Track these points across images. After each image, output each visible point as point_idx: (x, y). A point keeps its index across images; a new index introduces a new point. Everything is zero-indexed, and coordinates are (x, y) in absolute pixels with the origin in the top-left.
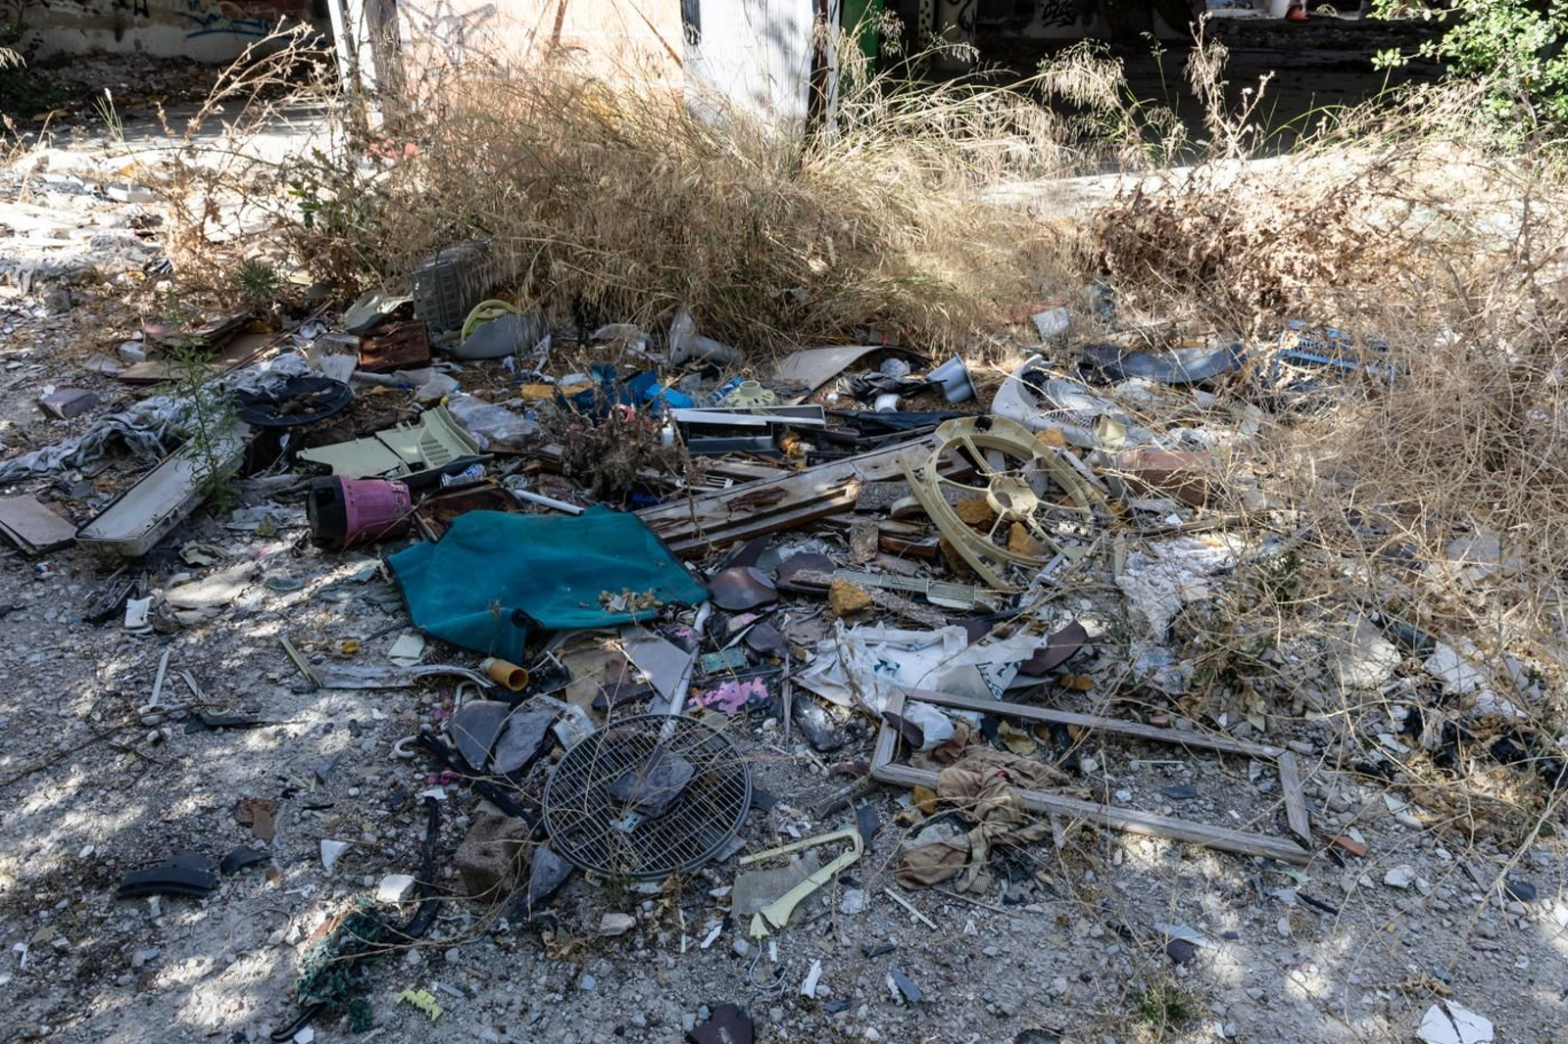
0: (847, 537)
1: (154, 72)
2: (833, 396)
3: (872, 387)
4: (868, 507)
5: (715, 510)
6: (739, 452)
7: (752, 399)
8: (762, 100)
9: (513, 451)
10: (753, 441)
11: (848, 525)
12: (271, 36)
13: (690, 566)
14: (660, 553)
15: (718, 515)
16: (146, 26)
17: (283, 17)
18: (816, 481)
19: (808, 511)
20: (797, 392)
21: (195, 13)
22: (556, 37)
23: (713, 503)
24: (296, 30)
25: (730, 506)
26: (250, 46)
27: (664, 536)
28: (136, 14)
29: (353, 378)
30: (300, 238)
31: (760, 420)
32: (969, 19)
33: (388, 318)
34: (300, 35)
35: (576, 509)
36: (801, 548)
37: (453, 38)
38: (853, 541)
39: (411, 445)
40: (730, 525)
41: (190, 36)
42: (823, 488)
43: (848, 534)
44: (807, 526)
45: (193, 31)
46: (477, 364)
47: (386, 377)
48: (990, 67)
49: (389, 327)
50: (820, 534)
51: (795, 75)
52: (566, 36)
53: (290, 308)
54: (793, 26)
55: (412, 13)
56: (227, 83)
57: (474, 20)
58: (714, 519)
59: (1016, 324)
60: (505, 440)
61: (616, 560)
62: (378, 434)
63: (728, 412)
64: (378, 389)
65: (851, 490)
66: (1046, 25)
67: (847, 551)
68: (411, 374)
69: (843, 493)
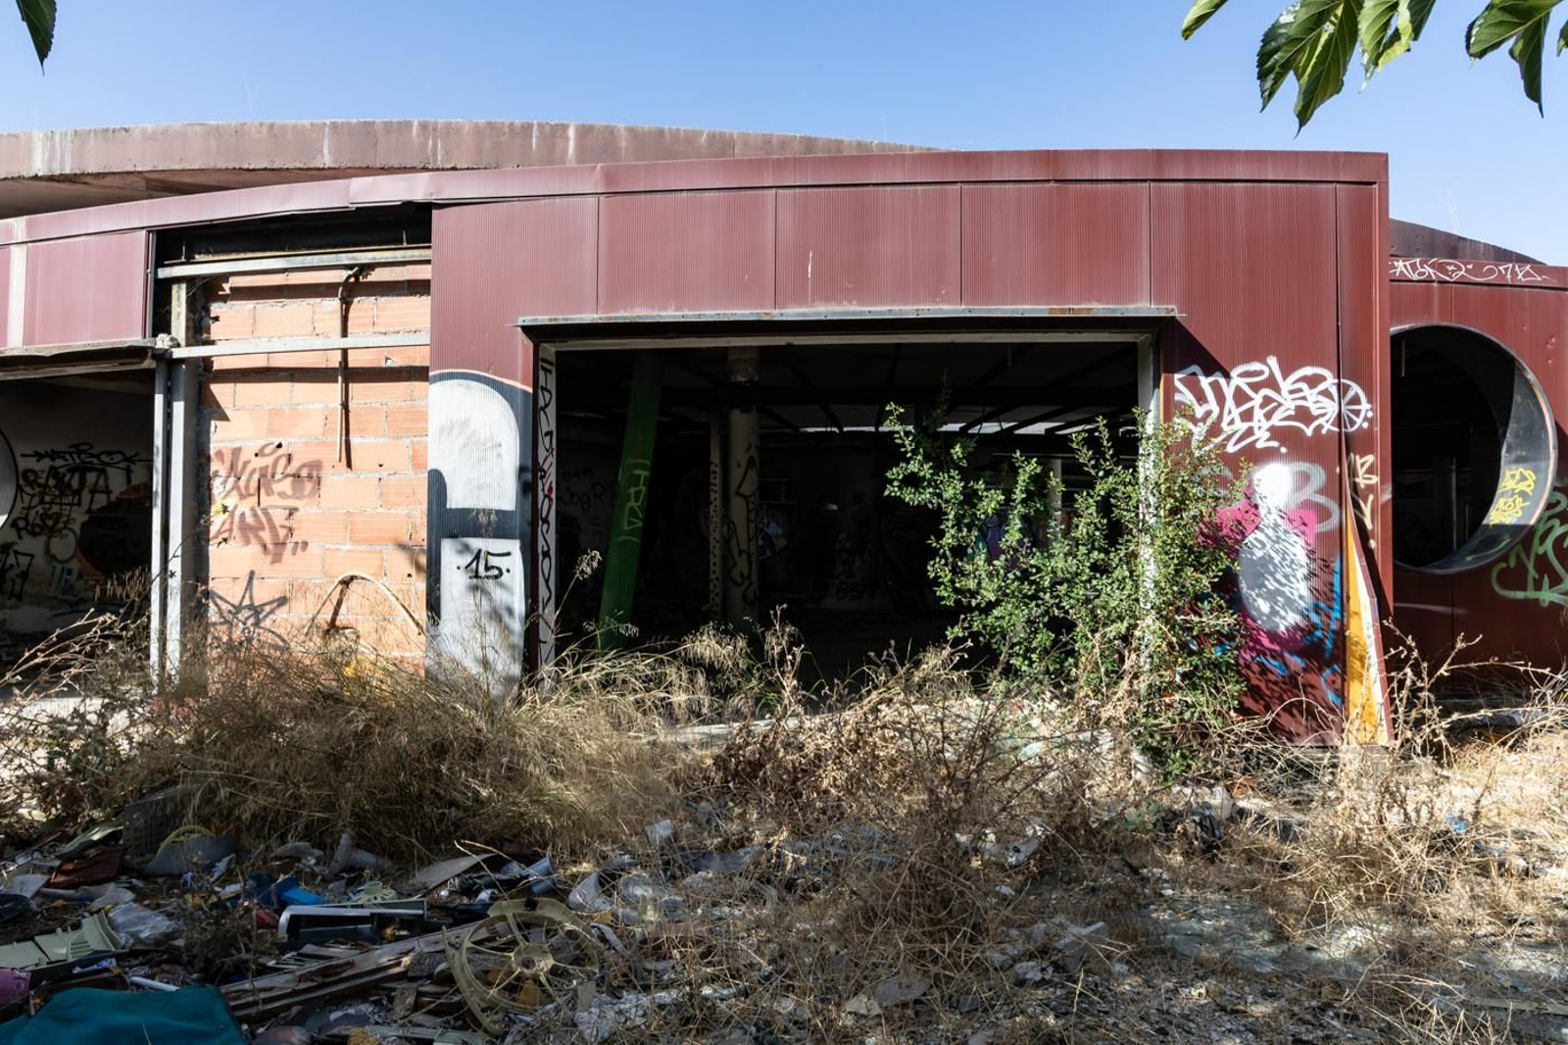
0: (391, 1000)
1: (9, 646)
2: (444, 893)
3: (475, 884)
4: (419, 974)
5: (287, 982)
6: (341, 940)
7: (372, 897)
8: (485, 663)
9: (152, 948)
10: (355, 929)
11: (394, 990)
12: (78, 623)
13: (245, 1027)
14: (226, 1017)
15: (287, 985)
16: (16, 607)
17: (92, 610)
18: (380, 956)
19: (367, 979)
20: (417, 891)
21: (67, 597)
22: (334, 620)
23: (289, 977)
24: (101, 619)
25: (301, 978)
26: (58, 631)
27: (232, 1004)
28: (9, 598)
29: (38, 894)
30: (38, 779)
31: (366, 912)
32: (751, 596)
33: (96, 843)
34: (104, 622)
35: (172, 988)
36: (352, 1011)
37: (251, 621)
38: (397, 1001)
39: (62, 947)
40: (295, 993)
41: (56, 615)
42: (384, 961)
43: (393, 997)
44: (360, 994)
45: (61, 611)
46: (160, 880)
47: (70, 892)
48: (661, 640)
49: (92, 851)
50: (372, 999)
51: (512, 647)
52: (341, 620)
53: (17, 840)
54: (510, 611)
55: (219, 602)
56: (34, 656)
57: (267, 609)
58: (282, 988)
59: (637, 834)
60: (147, 938)
61: (185, 1024)
62: (37, 938)
63: (345, 907)
64: (60, 902)
65: (406, 960)
66: (840, 599)
67: (389, 1010)
68: (92, 889)
69: (398, 964)
